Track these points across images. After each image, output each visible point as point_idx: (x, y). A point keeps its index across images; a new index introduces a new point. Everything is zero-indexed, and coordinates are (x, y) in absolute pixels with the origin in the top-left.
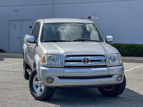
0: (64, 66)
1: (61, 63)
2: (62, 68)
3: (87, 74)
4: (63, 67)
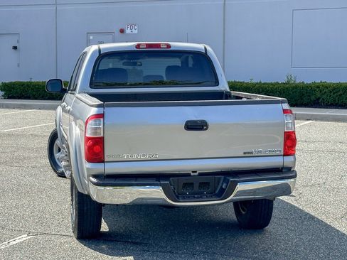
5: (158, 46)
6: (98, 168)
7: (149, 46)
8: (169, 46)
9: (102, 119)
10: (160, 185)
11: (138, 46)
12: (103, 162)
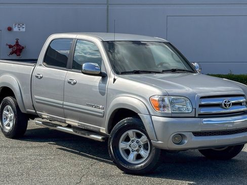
0: (199, 115)
1: (194, 110)
2: (195, 117)
3: (231, 126)
4: (197, 116)
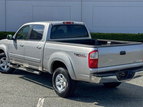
5: (70, 23)
6: (95, 70)
7: (67, 23)
8: (73, 23)
9: (97, 52)
10: (116, 75)
11: (64, 23)
12: (97, 68)
